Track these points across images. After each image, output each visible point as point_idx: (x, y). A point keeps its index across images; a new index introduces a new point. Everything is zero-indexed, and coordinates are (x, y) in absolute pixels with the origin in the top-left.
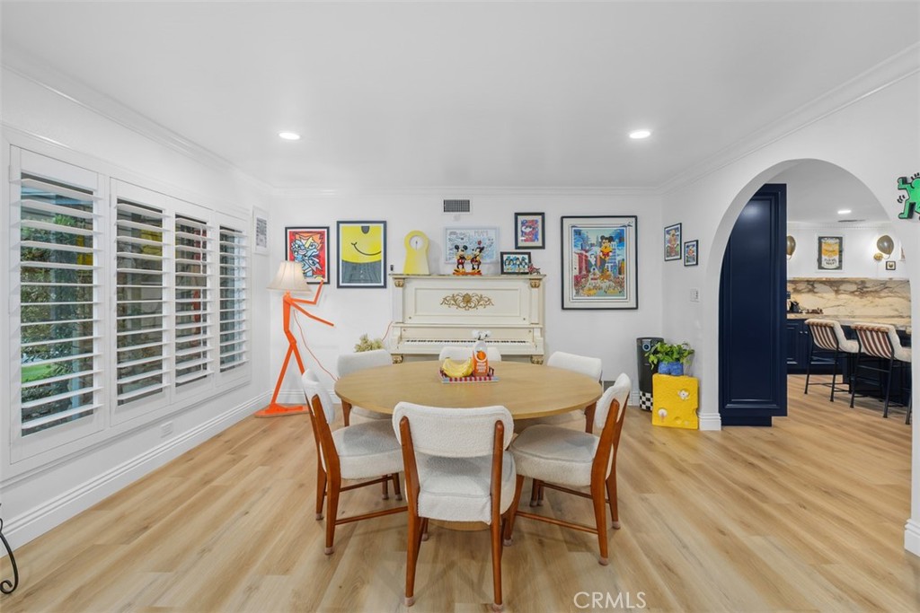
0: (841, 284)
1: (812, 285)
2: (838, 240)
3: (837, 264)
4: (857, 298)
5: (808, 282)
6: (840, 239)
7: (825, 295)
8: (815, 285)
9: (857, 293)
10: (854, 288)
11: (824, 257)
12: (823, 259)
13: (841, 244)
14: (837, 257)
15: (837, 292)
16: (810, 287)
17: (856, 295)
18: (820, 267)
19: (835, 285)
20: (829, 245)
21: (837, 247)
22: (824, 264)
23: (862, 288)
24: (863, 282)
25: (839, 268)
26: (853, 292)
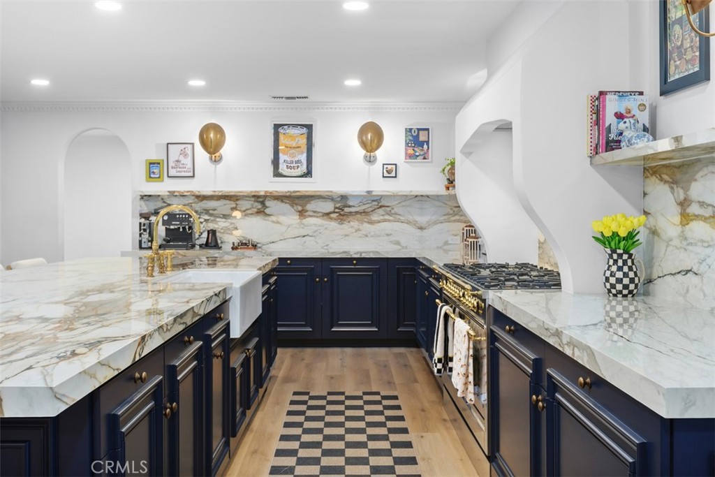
0: (308, 202)
1: (263, 203)
2: (305, 130)
3: (304, 169)
4: (334, 224)
5: (257, 197)
6: (309, 127)
7: (282, 219)
8: (267, 203)
9: (334, 216)
10: (329, 206)
11: (282, 157)
12: (281, 161)
13: (310, 138)
14: (303, 158)
15: (302, 213)
16: (260, 206)
17: (331, 219)
18: (277, 174)
19: (299, 202)
20: (292, 137)
21: (303, 141)
22: (283, 168)
23: (342, 208)
24: (344, 198)
25: (308, 173)
26: (328, 214)
